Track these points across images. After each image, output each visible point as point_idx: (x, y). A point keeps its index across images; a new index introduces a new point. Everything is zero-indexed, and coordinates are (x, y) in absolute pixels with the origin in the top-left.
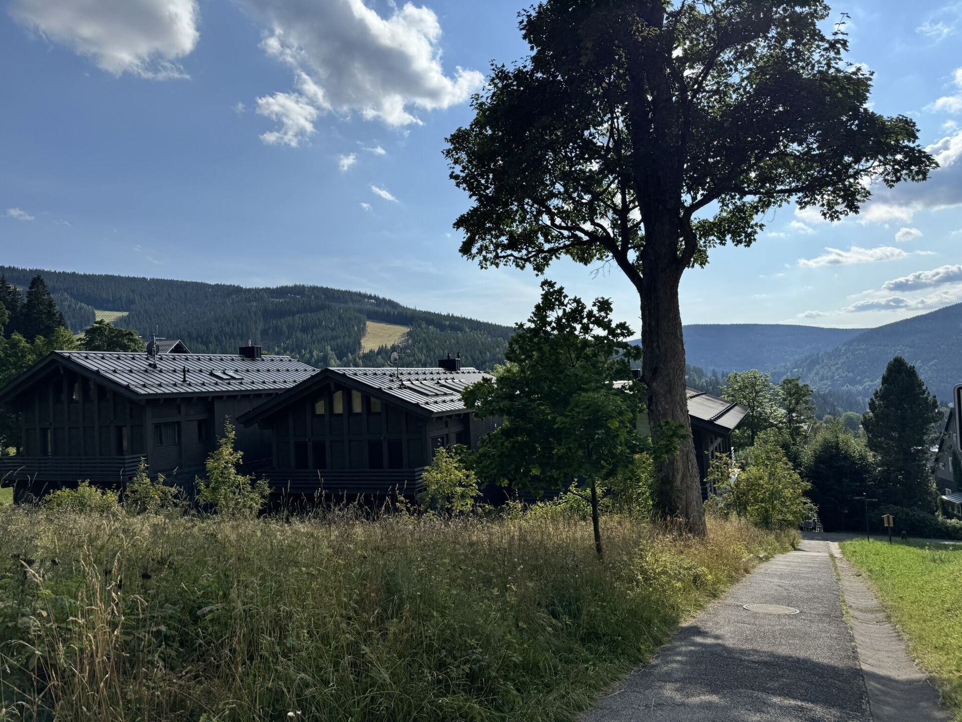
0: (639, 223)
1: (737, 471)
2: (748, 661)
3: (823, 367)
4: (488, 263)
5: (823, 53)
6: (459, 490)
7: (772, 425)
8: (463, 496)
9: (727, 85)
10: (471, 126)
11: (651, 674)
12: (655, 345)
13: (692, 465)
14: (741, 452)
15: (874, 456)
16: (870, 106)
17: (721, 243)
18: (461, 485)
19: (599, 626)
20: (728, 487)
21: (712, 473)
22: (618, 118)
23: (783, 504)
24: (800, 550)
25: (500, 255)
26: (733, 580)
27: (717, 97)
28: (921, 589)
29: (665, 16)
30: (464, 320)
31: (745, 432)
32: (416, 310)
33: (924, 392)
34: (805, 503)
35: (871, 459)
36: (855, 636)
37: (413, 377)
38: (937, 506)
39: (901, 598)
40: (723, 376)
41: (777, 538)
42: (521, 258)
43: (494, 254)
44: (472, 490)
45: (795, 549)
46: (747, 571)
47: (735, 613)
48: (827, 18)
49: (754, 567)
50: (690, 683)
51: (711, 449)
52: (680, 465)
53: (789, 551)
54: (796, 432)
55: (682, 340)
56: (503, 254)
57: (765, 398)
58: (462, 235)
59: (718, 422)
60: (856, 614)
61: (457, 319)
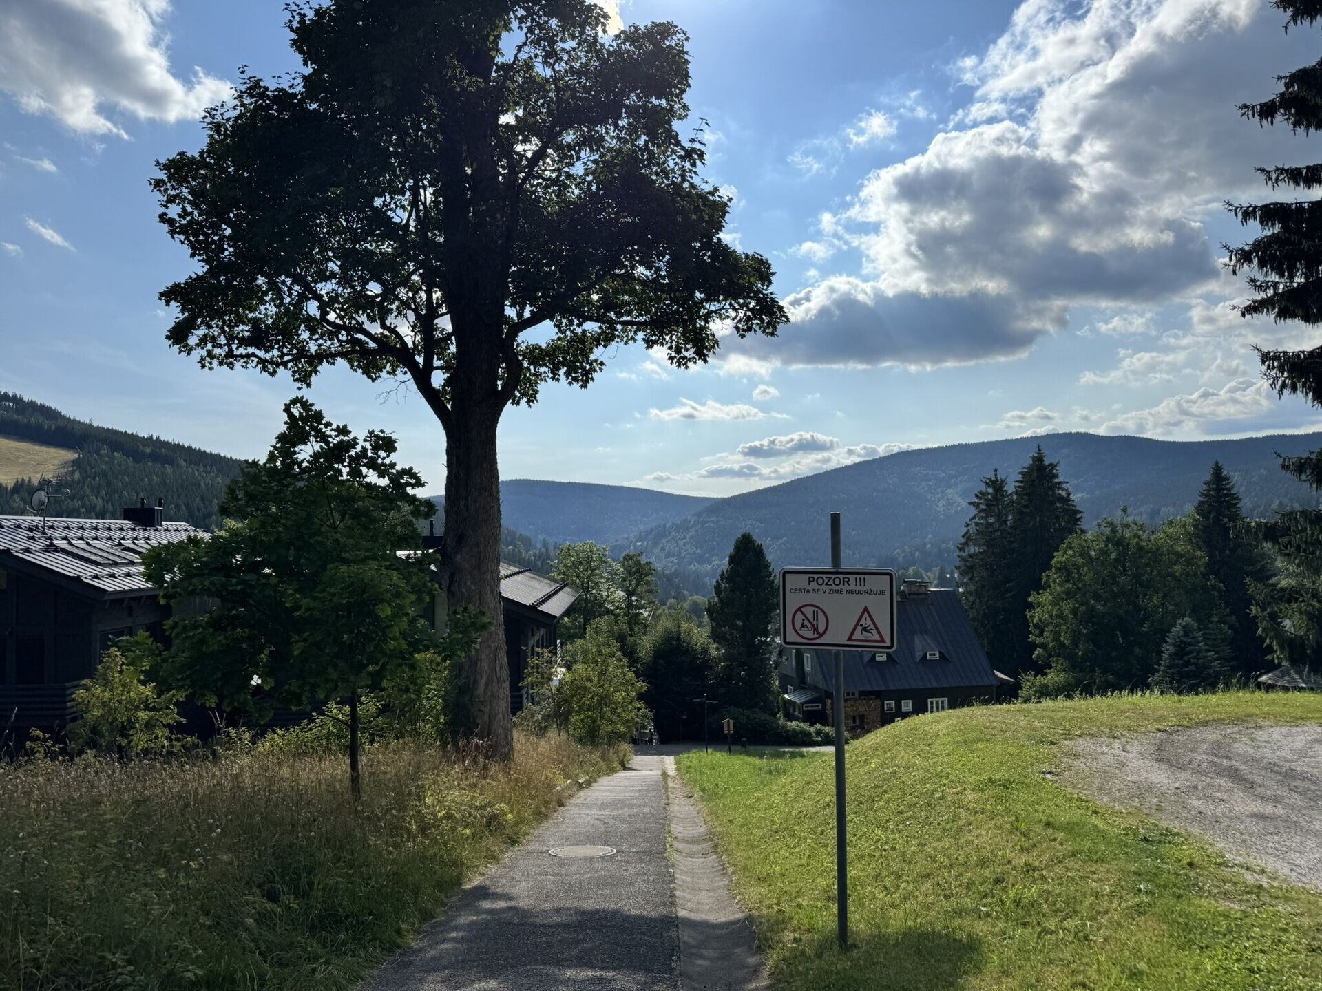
0: (449, 336)
1: (561, 671)
2: (544, 926)
3: (669, 541)
4: (215, 362)
5: (677, 160)
6: (143, 715)
7: (608, 612)
8: (149, 725)
9: (568, 176)
10: (201, 153)
11: (411, 963)
12: (462, 503)
13: (501, 666)
14: (569, 646)
15: (717, 649)
16: (725, 237)
17: (553, 378)
18: (147, 708)
19: (340, 905)
20: (548, 693)
21: (529, 675)
22: (424, 188)
23: (614, 711)
24: (630, 769)
25: (236, 353)
26: (540, 816)
27: (556, 188)
28: (752, 809)
29: (495, 67)
30: (178, 448)
31: (576, 620)
32: (91, 426)
33: (770, 574)
34: (639, 709)
35: (714, 653)
36: (676, 876)
37: (71, 534)
38: (779, 708)
39: (730, 821)
40: (555, 547)
41: (603, 757)
42: (271, 362)
43: (226, 349)
44: (167, 715)
45: (625, 768)
46: (561, 804)
47: (537, 861)
48: (685, 120)
49: (571, 796)
50: (463, 968)
51: (531, 643)
52: (484, 667)
53: (616, 772)
54: (634, 620)
55: (498, 499)
56: (242, 351)
57: (602, 577)
58: (173, 314)
59: (542, 608)
60: (681, 846)
61: (166, 444)
